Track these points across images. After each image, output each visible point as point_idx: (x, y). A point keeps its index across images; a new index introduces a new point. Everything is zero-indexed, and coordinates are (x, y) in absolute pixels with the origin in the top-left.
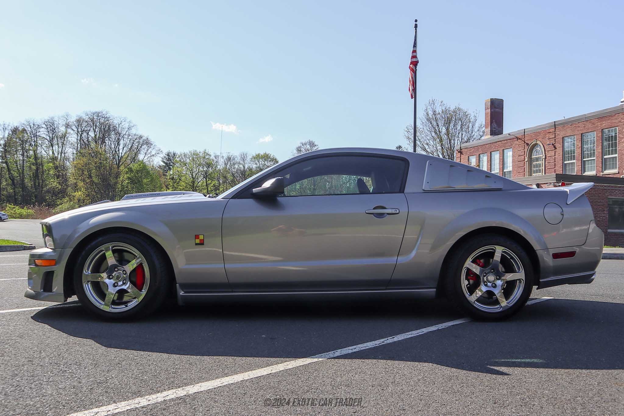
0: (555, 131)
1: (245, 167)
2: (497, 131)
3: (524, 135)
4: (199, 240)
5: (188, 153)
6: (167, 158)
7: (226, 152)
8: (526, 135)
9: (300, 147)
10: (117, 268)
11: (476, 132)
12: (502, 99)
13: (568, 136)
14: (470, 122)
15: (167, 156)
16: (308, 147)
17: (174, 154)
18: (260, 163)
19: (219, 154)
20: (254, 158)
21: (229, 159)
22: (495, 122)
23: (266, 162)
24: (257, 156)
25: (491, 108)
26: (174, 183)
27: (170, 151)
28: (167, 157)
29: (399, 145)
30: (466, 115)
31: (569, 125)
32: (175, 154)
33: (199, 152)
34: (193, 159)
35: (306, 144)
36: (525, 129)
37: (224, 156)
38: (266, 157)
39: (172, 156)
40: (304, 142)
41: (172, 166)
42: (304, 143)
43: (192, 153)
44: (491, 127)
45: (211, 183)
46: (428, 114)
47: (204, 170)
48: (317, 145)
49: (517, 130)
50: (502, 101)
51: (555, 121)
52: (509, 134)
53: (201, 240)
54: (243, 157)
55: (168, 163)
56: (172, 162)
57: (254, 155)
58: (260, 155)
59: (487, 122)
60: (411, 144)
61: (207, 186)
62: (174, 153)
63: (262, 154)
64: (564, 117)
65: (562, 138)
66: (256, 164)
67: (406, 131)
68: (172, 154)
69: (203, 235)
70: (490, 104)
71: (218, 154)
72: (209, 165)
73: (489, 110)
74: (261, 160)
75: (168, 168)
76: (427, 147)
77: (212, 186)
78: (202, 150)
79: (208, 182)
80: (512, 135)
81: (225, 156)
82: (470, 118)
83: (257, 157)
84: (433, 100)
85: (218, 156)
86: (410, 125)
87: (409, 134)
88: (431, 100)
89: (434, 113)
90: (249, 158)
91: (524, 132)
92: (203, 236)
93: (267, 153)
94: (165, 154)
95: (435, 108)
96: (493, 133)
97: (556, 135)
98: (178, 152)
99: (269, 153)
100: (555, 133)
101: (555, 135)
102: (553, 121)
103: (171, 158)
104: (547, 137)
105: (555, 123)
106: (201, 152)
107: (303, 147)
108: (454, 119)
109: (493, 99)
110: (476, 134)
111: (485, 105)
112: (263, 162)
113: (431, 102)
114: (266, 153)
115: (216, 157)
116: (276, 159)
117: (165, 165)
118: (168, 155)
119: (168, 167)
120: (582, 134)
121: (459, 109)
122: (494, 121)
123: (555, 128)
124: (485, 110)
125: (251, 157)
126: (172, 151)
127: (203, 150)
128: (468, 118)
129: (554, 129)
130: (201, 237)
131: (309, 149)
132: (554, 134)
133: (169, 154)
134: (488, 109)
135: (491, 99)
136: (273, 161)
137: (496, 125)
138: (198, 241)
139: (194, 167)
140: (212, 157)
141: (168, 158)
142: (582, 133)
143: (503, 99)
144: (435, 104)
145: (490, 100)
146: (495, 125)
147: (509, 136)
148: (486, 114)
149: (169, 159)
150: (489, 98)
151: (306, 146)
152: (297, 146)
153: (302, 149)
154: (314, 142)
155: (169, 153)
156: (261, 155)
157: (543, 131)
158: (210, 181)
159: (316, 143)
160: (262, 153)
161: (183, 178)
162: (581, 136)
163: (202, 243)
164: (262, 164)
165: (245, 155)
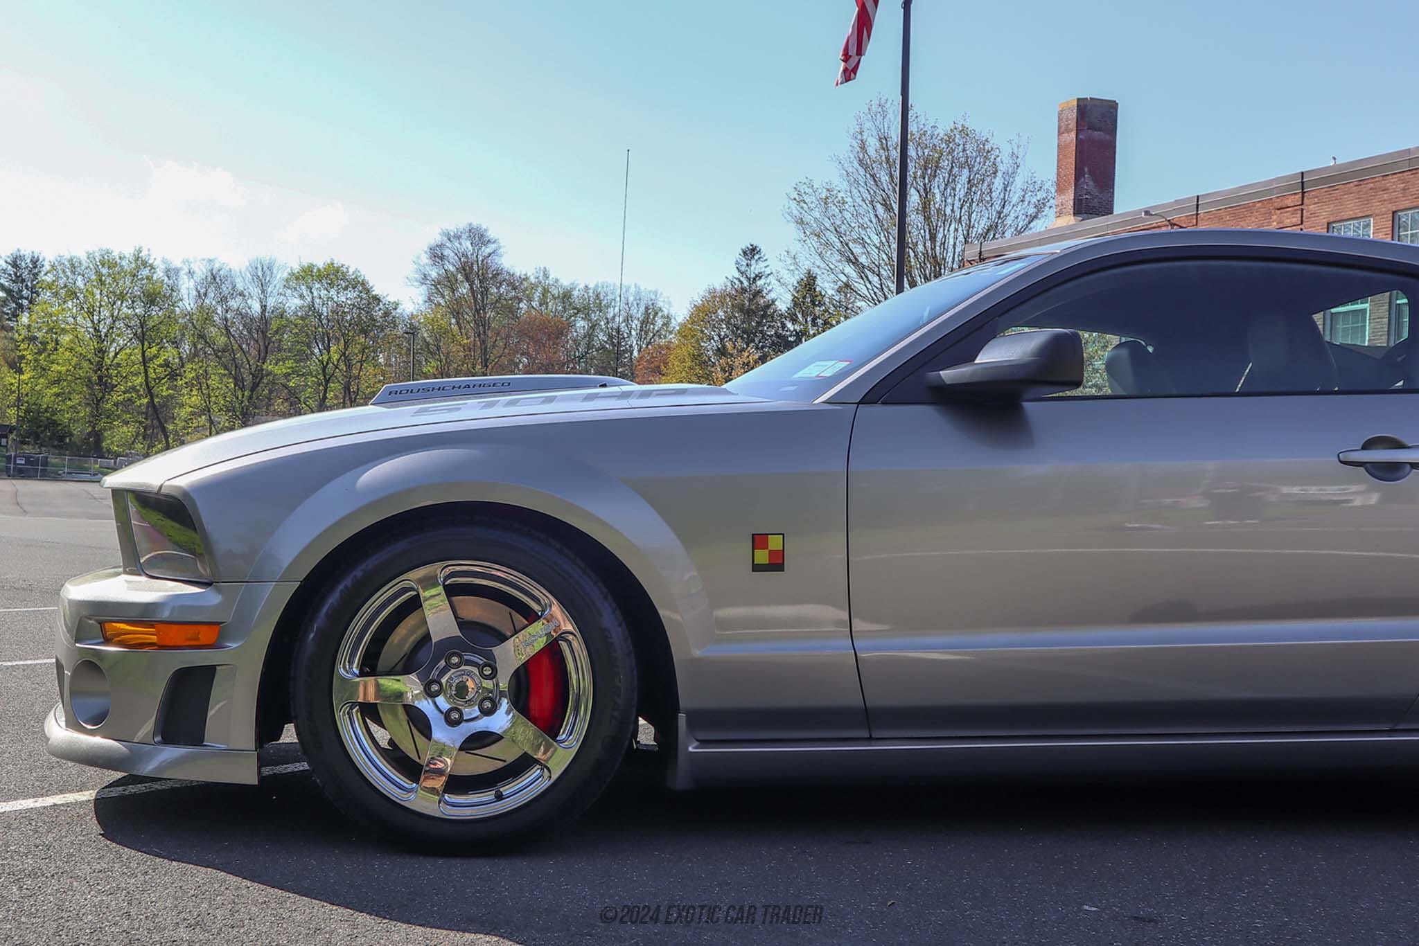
0: (1302, 204)
1: (265, 306)
2: (1095, 203)
3: (1197, 214)
4: (766, 552)
5: (84, 257)
6: (10, 275)
7: (200, 258)
8: (1201, 216)
9: (441, 246)
10: (460, 656)
11: (1014, 206)
12: (1115, 101)
13: (1345, 217)
14: (995, 172)
15: (10, 267)
16: (467, 245)
17: (35, 262)
18: (315, 294)
19: (179, 265)
20: (297, 278)
21: (214, 279)
22: (1090, 173)
23: (333, 292)
24: (304, 271)
25: (1077, 130)
26: (40, 353)
27: (22, 253)
28: (11, 270)
29: (752, 245)
30: (985, 151)
31: (1352, 184)
32: (38, 260)
33: (120, 258)
34: (101, 280)
35: (459, 238)
36: (1198, 197)
37: (197, 270)
38: (333, 276)
39: (27, 267)
40: (452, 228)
41: (27, 299)
42: (452, 234)
43: (98, 260)
44: (1075, 190)
45: (156, 357)
46: (863, 148)
47: (136, 314)
48: (494, 242)
49: (1173, 200)
50: (1113, 106)
51: (1303, 171)
52: (1147, 213)
53: (773, 553)
54: (260, 274)
55: (16, 289)
56: (27, 286)
57: (296, 268)
58: (315, 271)
59: (1062, 175)
60: (808, 241)
61: (144, 365)
62: (35, 260)
63: (321, 267)
64: (1334, 159)
65: (1326, 226)
66: (302, 297)
67: (795, 199)
68: (28, 261)
69: (783, 534)
70: (1075, 115)
71: (177, 263)
72: (151, 298)
73: (1073, 135)
74: (317, 285)
75: (14, 305)
76: (857, 249)
77: (160, 366)
78: (129, 252)
79: (147, 354)
80: (1155, 214)
81: (201, 271)
82: (998, 159)
83: (307, 275)
84: (882, 102)
85: (177, 271)
86: (805, 181)
87: (802, 208)
88: (875, 102)
89: (884, 142)
90: (281, 275)
91: (1198, 205)
92: (782, 536)
93: (337, 263)
94: (6, 262)
95: (889, 127)
96: (1083, 208)
97: (1304, 215)
98: (49, 257)
99: (342, 262)
100: (1302, 210)
101: (1302, 217)
102: (1298, 171)
103: (25, 274)
104: (1275, 223)
105: (1302, 178)
106: (125, 257)
107: (448, 244)
108: (945, 163)
109: (1087, 99)
110: (1015, 214)
111: (1060, 120)
112: (323, 293)
113: (874, 109)
114: (332, 264)
115: (167, 272)
116: (363, 284)
117: (5, 295)
118: (15, 265)
119: (14, 302)
120: (1394, 213)
121: (964, 131)
122: (1086, 169)
123: (1303, 193)
124: (1059, 135)
125: (286, 275)
126: (27, 251)
127: (132, 252)
128: (992, 160)
129: (1300, 195)
130: (775, 543)
131: (469, 254)
132: (1300, 212)
133: (19, 262)
134: (1068, 131)
135: (1078, 99)
136: (354, 288)
137: (1091, 183)
138: (762, 557)
139: (103, 303)
140: (159, 274)
141: (16, 274)
142: (1394, 210)
143: (1117, 102)
144: (888, 116)
145: (1075, 103)
146: (1089, 183)
147: (1147, 217)
148: (1061, 148)
149: (18, 279)
150: (1070, 97)
151: (460, 244)
152: (433, 243)
153: (445, 253)
154: (486, 230)
155: (16, 258)
156: (319, 270)
157: (1259, 202)
158: (154, 350)
159: (491, 234)
160: (320, 263)
161: (65, 339)
162: (1391, 218)
163: (776, 564)
164: (320, 298)
165: (265, 268)
